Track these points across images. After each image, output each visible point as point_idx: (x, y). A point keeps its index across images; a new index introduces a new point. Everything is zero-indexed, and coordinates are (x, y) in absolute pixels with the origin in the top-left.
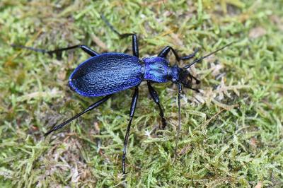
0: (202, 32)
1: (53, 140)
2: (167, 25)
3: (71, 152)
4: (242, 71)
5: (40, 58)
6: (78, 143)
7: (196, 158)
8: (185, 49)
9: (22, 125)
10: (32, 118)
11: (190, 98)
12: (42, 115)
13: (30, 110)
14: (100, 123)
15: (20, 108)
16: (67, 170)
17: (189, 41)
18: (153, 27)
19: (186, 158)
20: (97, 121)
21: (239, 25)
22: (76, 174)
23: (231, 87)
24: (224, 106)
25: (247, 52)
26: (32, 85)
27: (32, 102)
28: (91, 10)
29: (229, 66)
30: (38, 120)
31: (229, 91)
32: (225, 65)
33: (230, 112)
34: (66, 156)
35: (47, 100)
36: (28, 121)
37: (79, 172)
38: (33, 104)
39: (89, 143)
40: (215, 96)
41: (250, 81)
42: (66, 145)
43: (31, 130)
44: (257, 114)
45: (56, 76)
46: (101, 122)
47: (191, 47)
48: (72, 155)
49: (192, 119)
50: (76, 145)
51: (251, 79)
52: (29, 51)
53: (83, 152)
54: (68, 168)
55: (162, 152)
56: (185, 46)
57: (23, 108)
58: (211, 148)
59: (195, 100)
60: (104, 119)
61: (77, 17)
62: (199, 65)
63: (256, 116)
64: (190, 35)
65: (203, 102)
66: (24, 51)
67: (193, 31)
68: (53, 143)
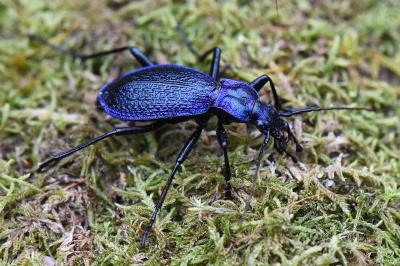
0: (328, 84)
1: (49, 184)
2: (277, 61)
3: (72, 208)
4: (376, 158)
5: (67, 66)
6: (85, 196)
7: (263, 254)
8: (294, 99)
9: (8, 155)
10: (27, 147)
11: (281, 168)
12: (45, 145)
13: (28, 134)
14: (130, 177)
15: (14, 127)
16: (57, 231)
17: (304, 90)
18: (253, 56)
19: (248, 250)
20: (127, 172)
21: (390, 96)
22: (70, 239)
23: (349, 169)
24: (330, 194)
25: (391, 136)
26: (43, 101)
27: (33, 123)
28: (166, 14)
29: (356, 144)
30: (35, 152)
31: (345, 175)
32: (351, 140)
33: (338, 206)
34: (63, 212)
35: (57, 124)
36: (19, 150)
37: (75, 238)
38: (35, 126)
39: (105, 201)
40: (320, 176)
41: (384, 174)
42: (67, 193)
43: (20, 164)
44: (380, 222)
45: (83, 95)
46: (132, 175)
47: (304, 99)
48: (73, 213)
49: (275, 199)
50: (82, 198)
51: (387, 172)
52: (53, 52)
53: (90, 213)
54: (59, 229)
55: (212, 231)
56: (296, 97)
57: (17, 129)
58: (291, 245)
59: (288, 173)
60: (138, 172)
61: (141, 20)
62: (310, 129)
63: (378, 225)
64: (309, 82)
65: (299, 178)
66: (44, 51)
67: (314, 79)
68: (47, 187)
